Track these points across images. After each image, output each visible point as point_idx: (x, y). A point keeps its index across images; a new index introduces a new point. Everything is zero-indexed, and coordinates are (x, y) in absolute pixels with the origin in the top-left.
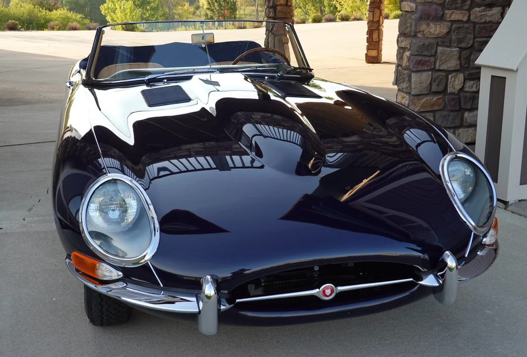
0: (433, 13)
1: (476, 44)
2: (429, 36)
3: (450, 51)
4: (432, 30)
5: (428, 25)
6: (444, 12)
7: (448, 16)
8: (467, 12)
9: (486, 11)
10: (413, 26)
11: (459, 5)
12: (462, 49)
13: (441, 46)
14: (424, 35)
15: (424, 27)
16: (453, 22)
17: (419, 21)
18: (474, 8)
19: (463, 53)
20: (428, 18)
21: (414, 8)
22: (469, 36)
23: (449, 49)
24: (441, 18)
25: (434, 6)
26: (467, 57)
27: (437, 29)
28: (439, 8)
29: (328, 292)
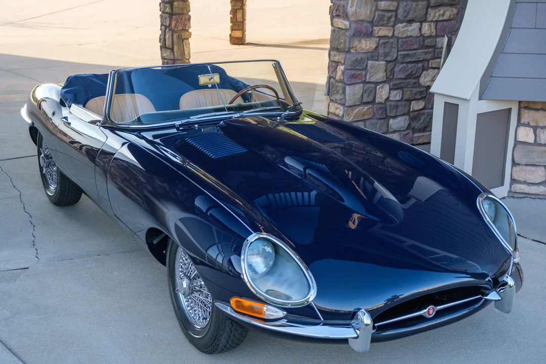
0: (364, 30)
1: (399, 57)
2: (361, 52)
3: (378, 64)
4: (363, 46)
5: (360, 41)
6: (373, 29)
7: (376, 32)
8: (391, 29)
9: (407, 27)
10: (347, 43)
11: (385, 22)
12: (388, 62)
13: (371, 60)
14: (356, 50)
15: (356, 43)
16: (380, 37)
17: (352, 38)
18: (397, 24)
19: (389, 65)
20: (360, 35)
21: (348, 26)
22: (393, 50)
23: (377, 63)
24: (370, 35)
25: (365, 24)
26: (392, 69)
27: (367, 45)
28: (369, 25)
29: (431, 312)
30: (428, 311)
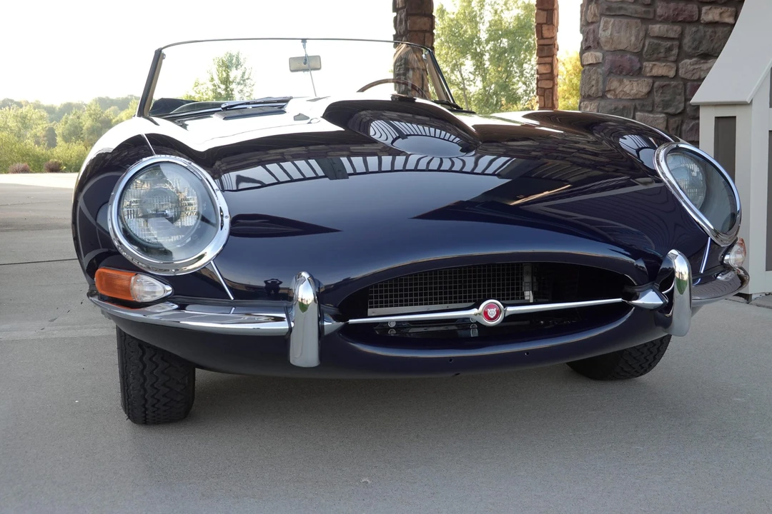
0: (627, 65)
1: (688, 109)
2: (623, 97)
3: (654, 117)
4: (627, 89)
5: (621, 82)
6: (642, 64)
7: (648, 69)
8: (674, 65)
9: (700, 64)
10: (600, 83)
11: (662, 55)
12: (670, 115)
13: (640, 111)
14: (616, 95)
15: (615, 84)
16: (655, 78)
17: (608, 75)
18: (683, 59)
19: (672, 121)
20: (621, 72)
21: (601, 58)
22: (678, 97)
23: (651, 115)
24: (638, 73)
25: (628, 56)
26: (677, 127)
27: (633, 88)
28: (636, 59)
29: (492, 313)
30: (489, 312)
